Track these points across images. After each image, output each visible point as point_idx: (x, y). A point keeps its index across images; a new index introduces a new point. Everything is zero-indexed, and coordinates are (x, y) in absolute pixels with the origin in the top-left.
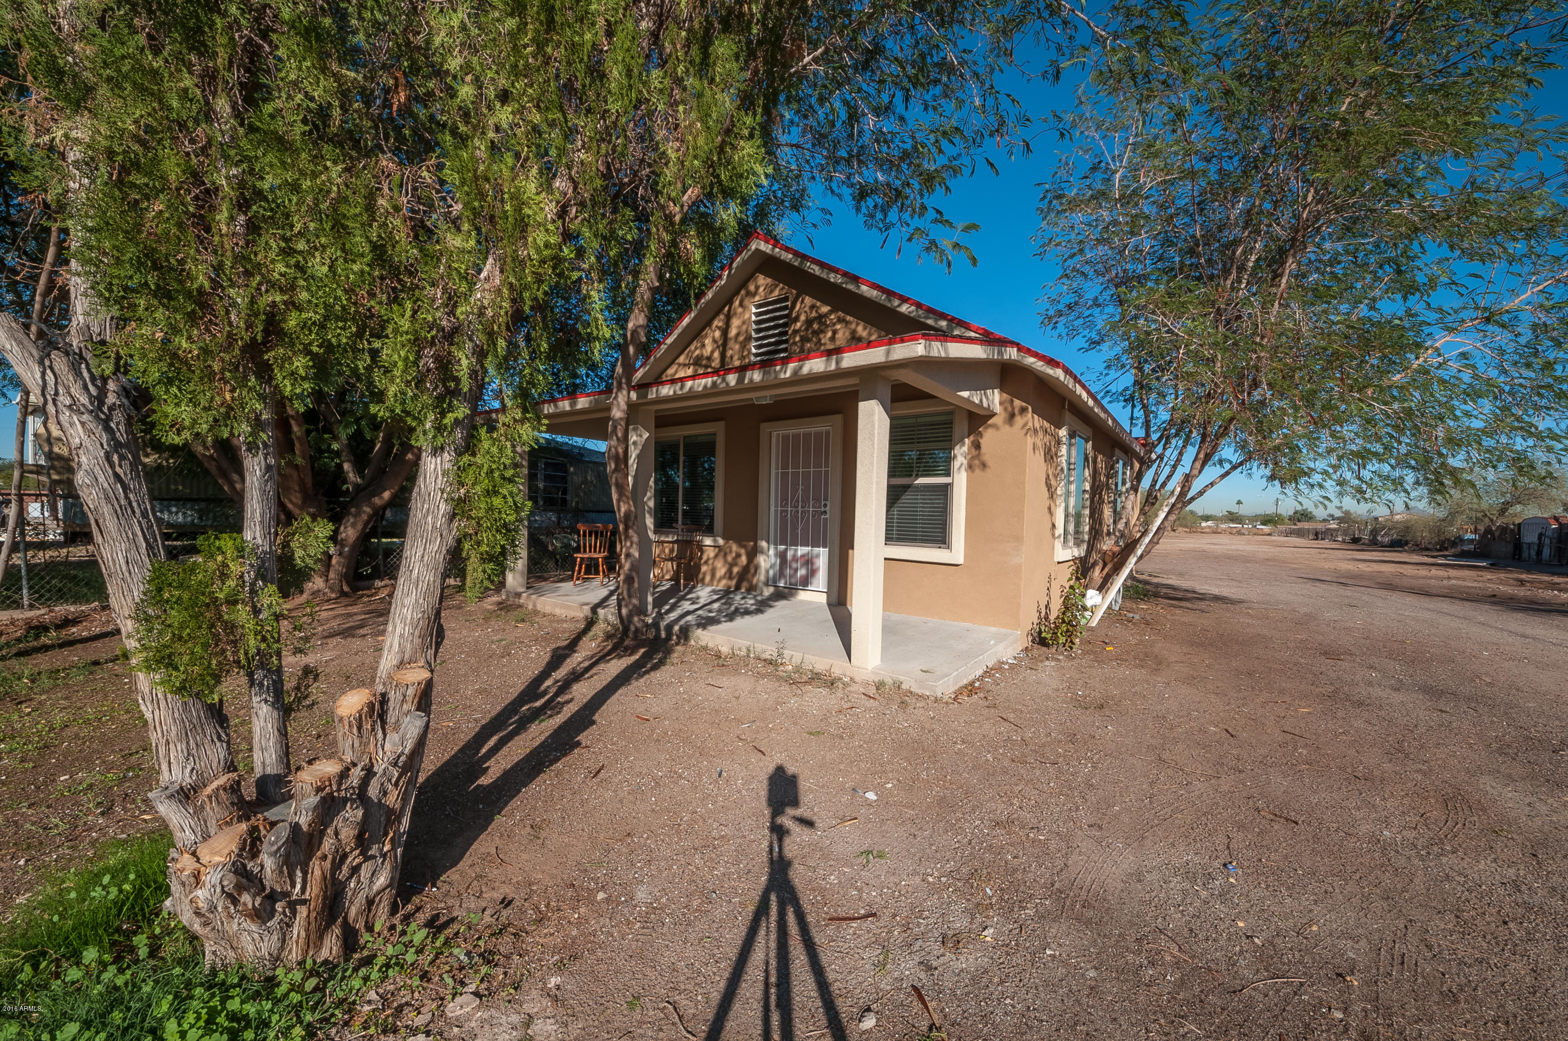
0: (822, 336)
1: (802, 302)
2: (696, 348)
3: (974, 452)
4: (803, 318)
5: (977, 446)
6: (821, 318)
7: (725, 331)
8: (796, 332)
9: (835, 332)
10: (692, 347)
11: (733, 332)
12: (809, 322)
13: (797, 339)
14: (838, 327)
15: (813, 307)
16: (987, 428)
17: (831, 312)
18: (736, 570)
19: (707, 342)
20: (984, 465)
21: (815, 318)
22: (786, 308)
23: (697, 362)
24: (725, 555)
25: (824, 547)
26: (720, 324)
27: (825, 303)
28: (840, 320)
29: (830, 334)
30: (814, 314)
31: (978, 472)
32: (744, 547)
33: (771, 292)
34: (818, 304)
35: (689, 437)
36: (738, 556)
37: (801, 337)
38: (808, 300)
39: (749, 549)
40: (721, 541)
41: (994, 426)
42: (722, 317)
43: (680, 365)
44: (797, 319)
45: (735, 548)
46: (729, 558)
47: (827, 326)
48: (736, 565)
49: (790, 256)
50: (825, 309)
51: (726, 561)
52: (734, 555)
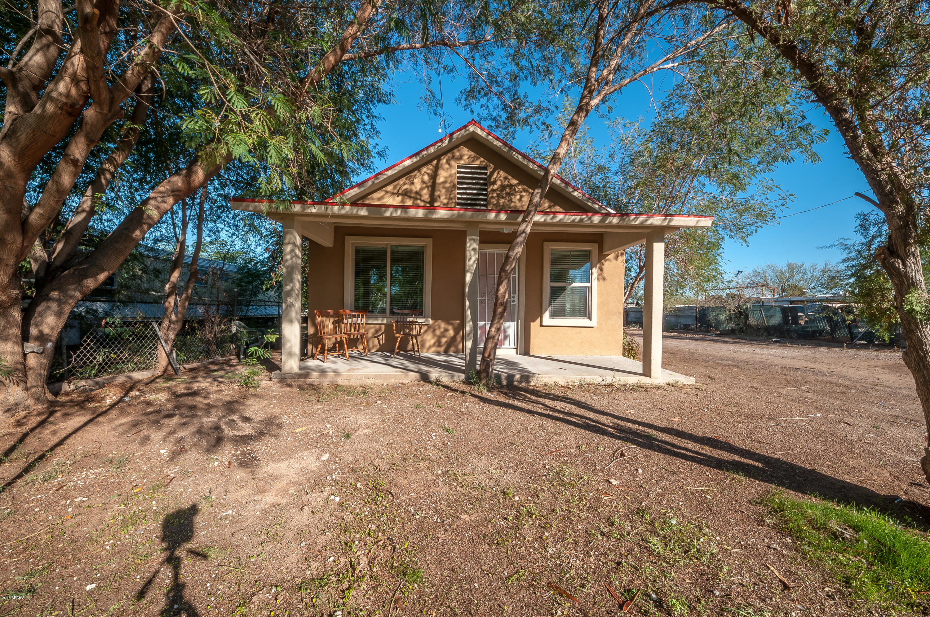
0: (513, 197)
1: (498, 173)
2: (405, 184)
3: (600, 272)
4: (499, 183)
5: (601, 269)
6: (511, 186)
7: (434, 176)
8: (493, 191)
9: (521, 197)
10: (401, 182)
11: (440, 179)
12: (503, 187)
13: (495, 195)
14: (524, 194)
15: (506, 178)
16: (605, 261)
17: (519, 184)
18: (444, 340)
19: (416, 181)
20: (604, 279)
21: (508, 186)
22: (485, 174)
23: (406, 194)
24: (434, 331)
25: (513, 321)
26: (429, 171)
27: (515, 177)
28: (525, 190)
29: (518, 197)
30: (506, 183)
31: (601, 281)
32: (452, 324)
33: (473, 161)
34: (510, 177)
35: (397, 246)
36: (446, 330)
37: (498, 194)
38: (502, 173)
39: (456, 325)
40: (431, 322)
41: (609, 260)
42: (430, 167)
43: (387, 192)
44: (494, 183)
45: (443, 325)
46: (438, 332)
47: (516, 192)
48: (444, 336)
49: (501, 144)
50: (514, 182)
51: (434, 335)
52: (442, 330)
